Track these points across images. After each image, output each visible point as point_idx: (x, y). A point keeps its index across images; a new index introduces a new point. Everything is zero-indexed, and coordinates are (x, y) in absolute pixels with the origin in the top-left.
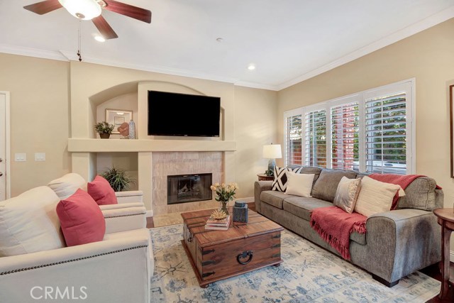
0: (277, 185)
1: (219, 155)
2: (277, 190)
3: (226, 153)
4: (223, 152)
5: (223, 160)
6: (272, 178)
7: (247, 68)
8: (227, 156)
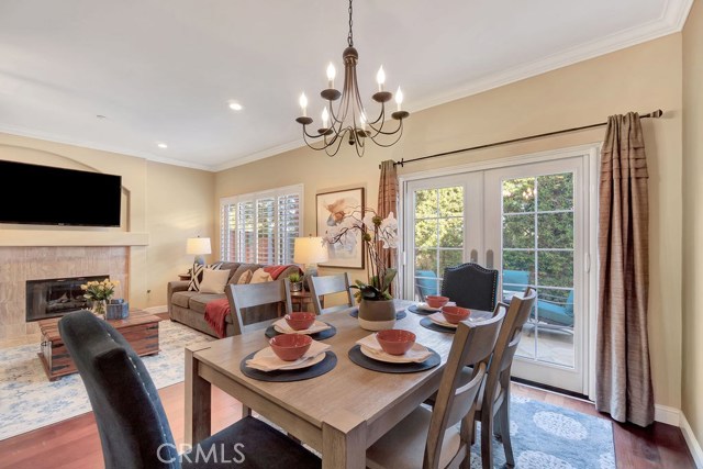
0: (193, 284)
1: (121, 252)
2: (193, 290)
3: (132, 248)
4: (128, 247)
5: (127, 257)
6: (189, 278)
8: (134, 253)
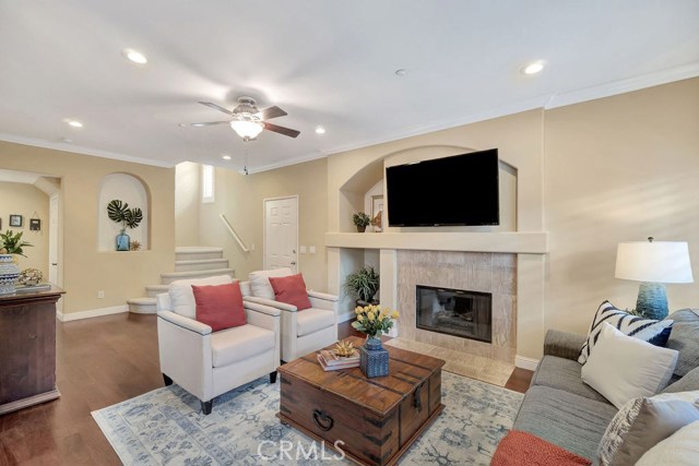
3: (520, 257)
4: (515, 255)
5: (515, 270)
7: (522, 71)
8: (522, 264)
